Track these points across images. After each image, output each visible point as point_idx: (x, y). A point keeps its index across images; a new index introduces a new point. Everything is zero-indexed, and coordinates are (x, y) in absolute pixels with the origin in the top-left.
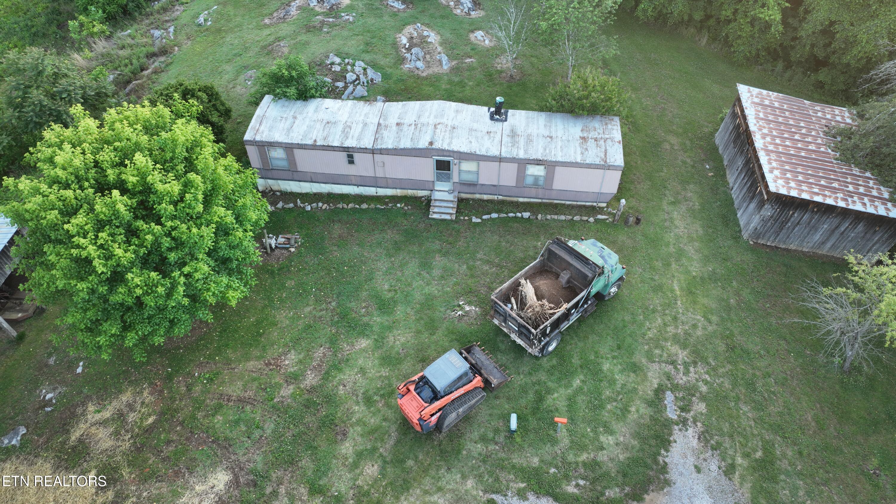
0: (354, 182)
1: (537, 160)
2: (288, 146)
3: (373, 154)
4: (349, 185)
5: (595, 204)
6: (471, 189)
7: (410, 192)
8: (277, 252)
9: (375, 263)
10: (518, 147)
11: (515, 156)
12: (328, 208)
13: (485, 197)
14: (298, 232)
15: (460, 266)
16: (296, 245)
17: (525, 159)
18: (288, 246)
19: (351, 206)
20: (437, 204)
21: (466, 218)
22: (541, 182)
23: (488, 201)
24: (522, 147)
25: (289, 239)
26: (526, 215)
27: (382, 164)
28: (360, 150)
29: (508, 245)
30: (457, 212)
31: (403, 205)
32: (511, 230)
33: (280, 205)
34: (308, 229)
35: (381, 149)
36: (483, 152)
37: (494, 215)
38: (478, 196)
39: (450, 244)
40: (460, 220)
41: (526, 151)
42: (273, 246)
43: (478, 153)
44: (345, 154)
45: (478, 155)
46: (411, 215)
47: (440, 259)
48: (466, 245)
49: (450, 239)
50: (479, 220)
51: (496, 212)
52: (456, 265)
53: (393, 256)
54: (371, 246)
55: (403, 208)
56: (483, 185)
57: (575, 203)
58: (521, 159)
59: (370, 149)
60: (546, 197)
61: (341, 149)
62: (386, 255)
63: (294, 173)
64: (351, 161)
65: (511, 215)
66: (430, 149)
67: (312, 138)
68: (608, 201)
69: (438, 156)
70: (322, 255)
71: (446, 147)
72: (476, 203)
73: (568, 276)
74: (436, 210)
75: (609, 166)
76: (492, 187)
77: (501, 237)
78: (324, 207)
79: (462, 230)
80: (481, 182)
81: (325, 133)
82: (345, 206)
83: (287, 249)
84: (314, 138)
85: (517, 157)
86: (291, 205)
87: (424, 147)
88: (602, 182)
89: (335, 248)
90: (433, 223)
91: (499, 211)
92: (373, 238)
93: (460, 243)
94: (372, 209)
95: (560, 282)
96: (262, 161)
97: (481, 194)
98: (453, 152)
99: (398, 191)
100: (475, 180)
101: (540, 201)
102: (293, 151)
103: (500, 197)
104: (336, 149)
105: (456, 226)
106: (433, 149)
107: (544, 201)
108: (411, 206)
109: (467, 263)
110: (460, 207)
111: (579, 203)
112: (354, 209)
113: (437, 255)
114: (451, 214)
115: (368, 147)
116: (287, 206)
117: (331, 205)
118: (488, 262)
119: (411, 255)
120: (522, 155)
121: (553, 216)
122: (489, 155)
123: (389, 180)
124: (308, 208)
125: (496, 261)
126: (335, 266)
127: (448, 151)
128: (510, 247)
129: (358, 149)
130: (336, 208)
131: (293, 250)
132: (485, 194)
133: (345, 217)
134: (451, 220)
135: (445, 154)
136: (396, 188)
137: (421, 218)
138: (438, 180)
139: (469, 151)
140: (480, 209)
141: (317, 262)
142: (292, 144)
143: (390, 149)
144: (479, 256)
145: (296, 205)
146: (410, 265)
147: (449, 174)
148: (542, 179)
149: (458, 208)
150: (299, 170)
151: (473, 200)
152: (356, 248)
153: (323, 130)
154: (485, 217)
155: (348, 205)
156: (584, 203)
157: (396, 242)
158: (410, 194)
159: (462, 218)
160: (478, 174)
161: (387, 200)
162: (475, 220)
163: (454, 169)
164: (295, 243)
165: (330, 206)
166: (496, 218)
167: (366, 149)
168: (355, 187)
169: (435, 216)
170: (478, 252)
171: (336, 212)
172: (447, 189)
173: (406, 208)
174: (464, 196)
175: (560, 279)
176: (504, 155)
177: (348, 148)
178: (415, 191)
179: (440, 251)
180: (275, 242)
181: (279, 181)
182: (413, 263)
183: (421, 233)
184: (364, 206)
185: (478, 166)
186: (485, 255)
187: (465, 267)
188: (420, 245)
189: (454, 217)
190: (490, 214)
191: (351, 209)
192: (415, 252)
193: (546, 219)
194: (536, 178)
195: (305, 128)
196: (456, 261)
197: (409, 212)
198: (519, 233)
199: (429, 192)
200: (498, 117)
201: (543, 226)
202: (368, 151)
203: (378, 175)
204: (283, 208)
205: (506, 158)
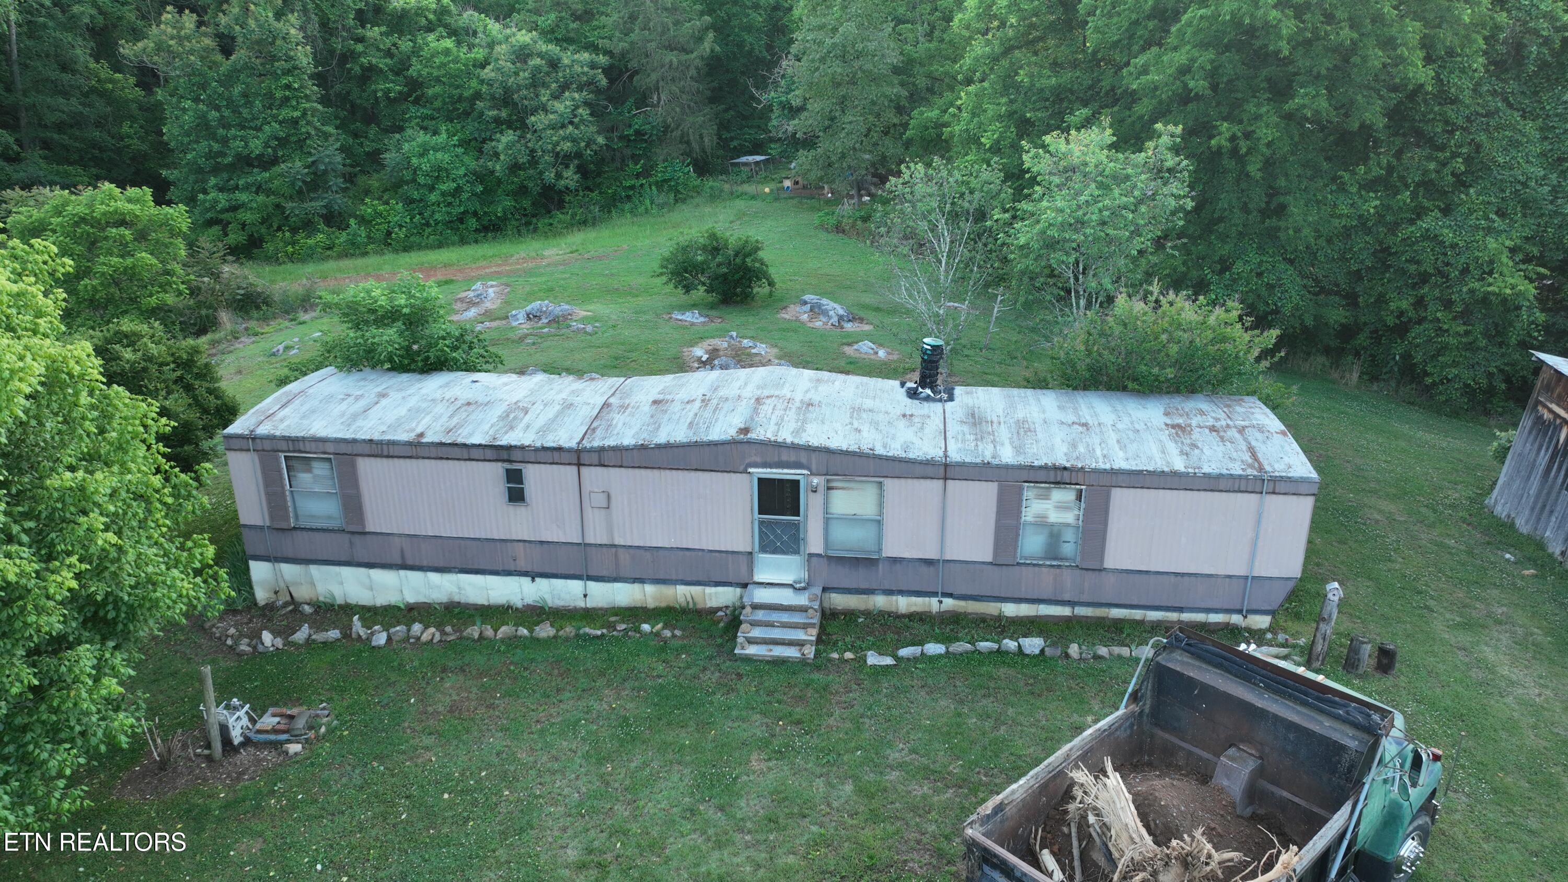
0: (522, 565)
1: (1055, 468)
2: (343, 449)
3: (579, 465)
4: (508, 573)
5: (1236, 619)
6: (858, 578)
7: (682, 593)
8: (244, 756)
9: (547, 778)
10: (994, 441)
11: (988, 458)
12: (438, 637)
13: (904, 604)
14: (329, 700)
15: (829, 784)
16: (312, 734)
17: (1020, 467)
18: (284, 737)
19: (504, 630)
20: (760, 615)
21: (849, 655)
22: (1068, 549)
23: (911, 616)
24: (1007, 442)
25: (291, 717)
26: (1033, 644)
27: (601, 500)
28: (542, 456)
29: (989, 724)
30: (819, 641)
31: (660, 626)
32: (992, 685)
33: (301, 635)
34: (363, 691)
35: (602, 450)
36: (895, 450)
37: (934, 648)
38: (880, 602)
39: (798, 722)
40: (830, 660)
41: (1018, 450)
42: (236, 736)
43: (880, 451)
44: (498, 470)
45: (880, 458)
46: (678, 652)
47: (764, 766)
48: (848, 725)
49: (799, 710)
50: (889, 661)
51: (938, 641)
52: (820, 782)
53: (608, 759)
54: (542, 732)
55: (657, 634)
56: (895, 560)
57: (1173, 616)
58: (1007, 467)
59: (570, 450)
60: (1085, 598)
61: (489, 454)
62: (587, 756)
63: (357, 539)
64: (516, 496)
65: (984, 645)
66: (741, 442)
67: (413, 430)
68: (1274, 606)
69: (765, 465)
70: (380, 758)
71: (786, 436)
72: (875, 621)
73: (1252, 765)
74: (757, 633)
75: (1275, 480)
76: (924, 569)
77: (961, 702)
78: (425, 637)
79: (834, 688)
80: (891, 549)
81: (455, 420)
82: (489, 632)
83: (276, 746)
84: (419, 430)
85: (995, 462)
86: (334, 634)
87: (723, 437)
88: (1257, 537)
89: (428, 741)
90: (744, 668)
91: (946, 640)
92: (553, 711)
93: (831, 721)
94: (567, 639)
95: (1221, 790)
96: (269, 502)
97: (889, 592)
98: (810, 449)
99: (650, 589)
100: (871, 545)
101: (1065, 611)
102: (353, 466)
103: (949, 603)
104: (475, 453)
105: (816, 676)
106: (749, 442)
107: (1081, 611)
108: (683, 630)
109: (856, 778)
110: (829, 630)
111: (1186, 617)
112: (513, 642)
113: (754, 756)
114: (800, 644)
115: (566, 445)
116: (319, 637)
117: (448, 629)
118: (928, 773)
119: (670, 756)
120: (1007, 456)
121: (1117, 650)
122: (911, 456)
123: (624, 556)
124: (381, 639)
125: (956, 768)
126: (414, 791)
127: (794, 447)
128: (996, 728)
129: (537, 450)
130: (460, 638)
131: (294, 748)
132: (901, 592)
133: (481, 659)
134: (803, 662)
135: (785, 458)
136: (641, 581)
137: (711, 658)
138: (764, 549)
139: (854, 448)
140: (890, 636)
141: (358, 781)
142: (354, 441)
143: (626, 449)
144: (894, 756)
145: (347, 635)
146: (662, 784)
147: (796, 526)
148: (1069, 535)
149: (822, 629)
150: (370, 528)
151: (867, 613)
152: (495, 741)
153: (451, 417)
154: (904, 652)
155: (496, 631)
156: (1200, 617)
157: (626, 719)
158: (681, 600)
159: (835, 655)
160: (879, 523)
161: (613, 619)
162: (873, 659)
163: (811, 504)
164: (311, 728)
165: (443, 633)
166: (940, 656)
167: (560, 449)
168: (526, 581)
169: (752, 650)
170: (890, 745)
171: (461, 646)
172: (788, 579)
173: (667, 633)
174: (840, 601)
175: (1219, 779)
176: (955, 456)
177: (509, 448)
178: (696, 590)
179: (764, 744)
180: (245, 721)
181: (314, 569)
182: (675, 778)
183: (708, 694)
184: (545, 631)
185: (881, 496)
186: (913, 751)
187: (849, 788)
188: (703, 726)
189: (810, 651)
190: (921, 643)
191: (502, 640)
192: (683, 746)
193: (1097, 657)
194: (1054, 534)
195: (403, 411)
196: (818, 771)
197: (676, 643)
198: (1016, 693)
199: (738, 590)
200: (928, 391)
201: (1089, 675)
202: (565, 457)
203: (590, 540)
204: (309, 641)
205: (962, 465)
